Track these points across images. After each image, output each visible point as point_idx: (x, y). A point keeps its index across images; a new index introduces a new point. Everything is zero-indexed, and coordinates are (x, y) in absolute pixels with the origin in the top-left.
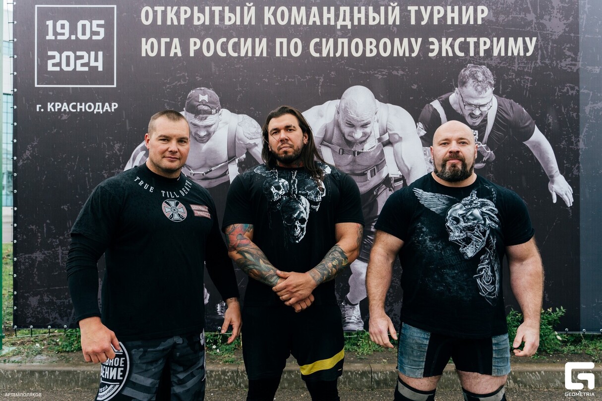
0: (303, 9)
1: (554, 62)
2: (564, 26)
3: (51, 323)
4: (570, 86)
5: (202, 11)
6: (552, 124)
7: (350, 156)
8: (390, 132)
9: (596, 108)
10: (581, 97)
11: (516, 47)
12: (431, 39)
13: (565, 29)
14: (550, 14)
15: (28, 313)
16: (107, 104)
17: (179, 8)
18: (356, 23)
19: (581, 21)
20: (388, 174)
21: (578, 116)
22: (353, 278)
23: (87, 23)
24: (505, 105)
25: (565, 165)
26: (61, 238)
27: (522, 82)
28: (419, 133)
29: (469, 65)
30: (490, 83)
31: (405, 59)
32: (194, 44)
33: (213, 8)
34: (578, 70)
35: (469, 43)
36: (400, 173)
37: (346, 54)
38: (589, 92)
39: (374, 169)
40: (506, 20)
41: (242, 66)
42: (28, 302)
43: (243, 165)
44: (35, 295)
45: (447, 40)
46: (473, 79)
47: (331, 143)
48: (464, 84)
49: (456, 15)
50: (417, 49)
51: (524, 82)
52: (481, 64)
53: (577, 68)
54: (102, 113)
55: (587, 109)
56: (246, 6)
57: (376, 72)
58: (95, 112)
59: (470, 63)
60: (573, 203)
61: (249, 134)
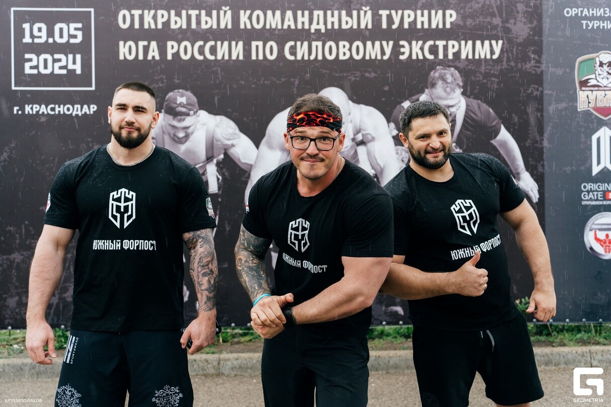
0: (278, 13)
1: (519, 65)
2: (529, 30)
4: (534, 87)
5: (178, 14)
6: (517, 124)
8: (364, 132)
9: (559, 108)
10: (545, 98)
11: (485, 50)
12: (402, 43)
13: (529, 33)
14: (515, 18)
15: (6, 314)
16: (85, 107)
17: (156, 12)
18: (329, 27)
19: (544, 25)
21: (542, 116)
23: (64, 26)
24: (472, 105)
25: (531, 163)
27: (489, 84)
28: (391, 133)
29: (438, 67)
30: (458, 84)
31: (377, 62)
32: (172, 47)
33: (190, 12)
34: (542, 72)
35: (437, 47)
36: (373, 171)
37: (320, 57)
38: (552, 93)
40: (473, 24)
41: (220, 69)
42: (7, 304)
43: (221, 166)
44: (13, 296)
46: (442, 81)
48: (433, 85)
49: (426, 19)
50: (388, 51)
51: (491, 83)
52: (449, 66)
53: (541, 70)
54: (80, 115)
55: (551, 109)
56: (222, 9)
57: (349, 74)
58: (74, 115)
59: (439, 65)
60: (539, 199)
61: (227, 135)
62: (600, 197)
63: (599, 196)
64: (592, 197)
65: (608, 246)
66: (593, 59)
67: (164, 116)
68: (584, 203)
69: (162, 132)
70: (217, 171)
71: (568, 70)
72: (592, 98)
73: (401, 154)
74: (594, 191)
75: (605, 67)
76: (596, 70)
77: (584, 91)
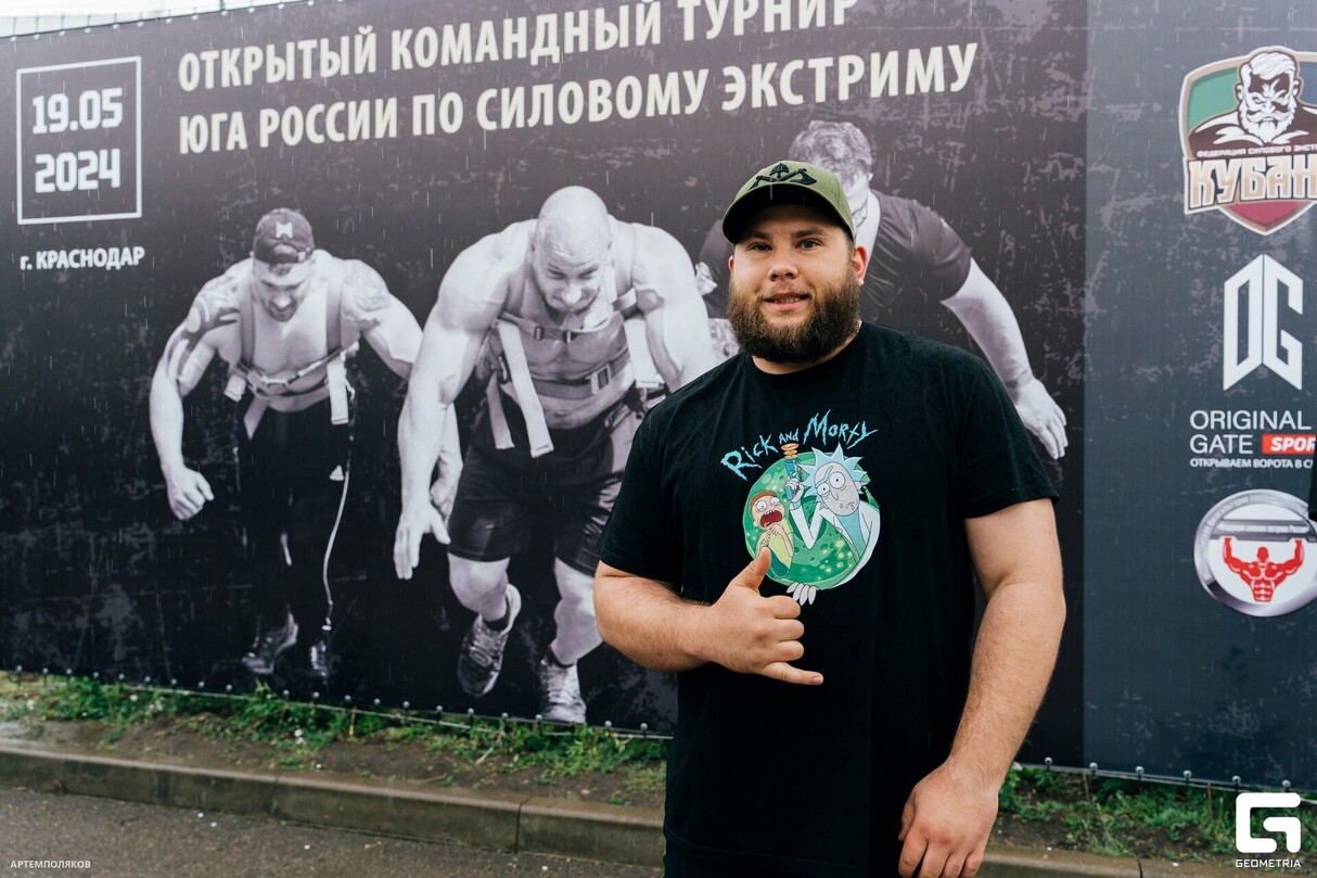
0: (465, 28)
1: (1022, 102)
2: (1048, 10)
3: (48, 663)
4: (1061, 159)
5: (281, 52)
6: (1014, 256)
7: (557, 343)
8: (639, 288)
9: (1129, 210)
10: (1091, 187)
11: (926, 72)
12: (728, 71)
13: (1049, 18)
15: (14, 642)
16: (126, 250)
17: (242, 52)
18: (569, 49)
20: (634, 383)
21: (1081, 231)
22: (564, 609)
23: (94, 95)
24: (898, 213)
25: (1047, 356)
26: (60, 505)
27: (941, 156)
28: (699, 288)
29: (813, 123)
30: (862, 162)
31: (671, 121)
32: (268, 121)
33: (302, 45)
34: (1083, 117)
35: (813, 71)
36: (659, 379)
37: (549, 121)
38: (1112, 169)
39: (606, 370)
40: (902, 9)
41: (352, 160)
42: (15, 624)
43: (355, 366)
44: (25, 610)
45: (763, 69)
46: (822, 156)
47: (518, 314)
49: (785, 8)
50: (696, 94)
51: (946, 155)
52: (841, 119)
53: (1080, 110)
54: (118, 268)
55: (1106, 214)
56: (358, 33)
57: (610, 154)
58: (108, 268)
59: (815, 118)
60: (1066, 449)
61: (364, 300)
62: (1245, 448)
63: (1242, 444)
64: (1221, 446)
65: (1263, 581)
66: (1236, 71)
67: (254, 264)
68: (1195, 463)
69: (249, 298)
70: (348, 377)
71: (1157, 107)
72: (1227, 179)
73: (724, 338)
74: (1227, 431)
75: (1269, 91)
76: (1241, 101)
77: (1203, 159)
